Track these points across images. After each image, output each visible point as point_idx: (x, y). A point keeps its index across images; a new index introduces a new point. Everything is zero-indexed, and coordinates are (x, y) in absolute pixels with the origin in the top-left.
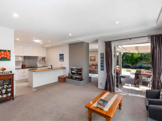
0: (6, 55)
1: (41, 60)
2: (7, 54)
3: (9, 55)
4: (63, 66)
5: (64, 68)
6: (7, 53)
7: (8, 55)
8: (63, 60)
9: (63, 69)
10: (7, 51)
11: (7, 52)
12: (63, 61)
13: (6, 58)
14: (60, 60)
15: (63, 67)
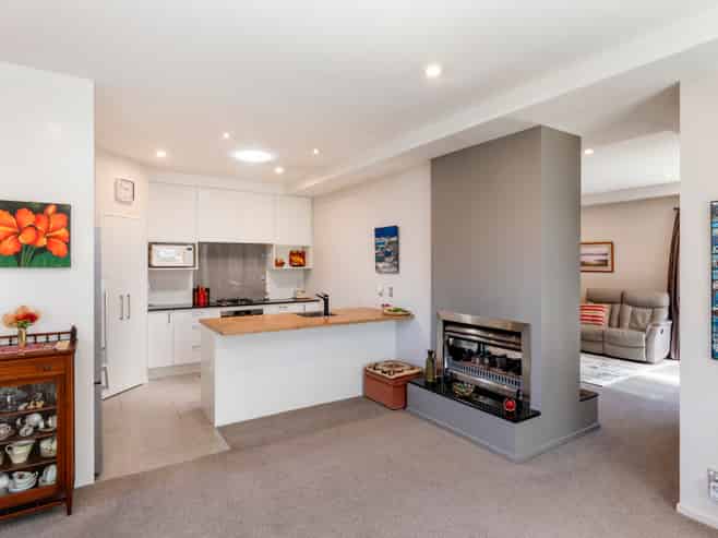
0: (48, 231)
1: (282, 264)
2: (51, 226)
3: (62, 232)
4: (396, 303)
5: (402, 316)
6: (49, 223)
7: (57, 233)
8: (398, 266)
9: (392, 323)
10: (51, 210)
11: (49, 217)
12: (397, 271)
13: (43, 249)
14: (380, 265)
15: (396, 310)
